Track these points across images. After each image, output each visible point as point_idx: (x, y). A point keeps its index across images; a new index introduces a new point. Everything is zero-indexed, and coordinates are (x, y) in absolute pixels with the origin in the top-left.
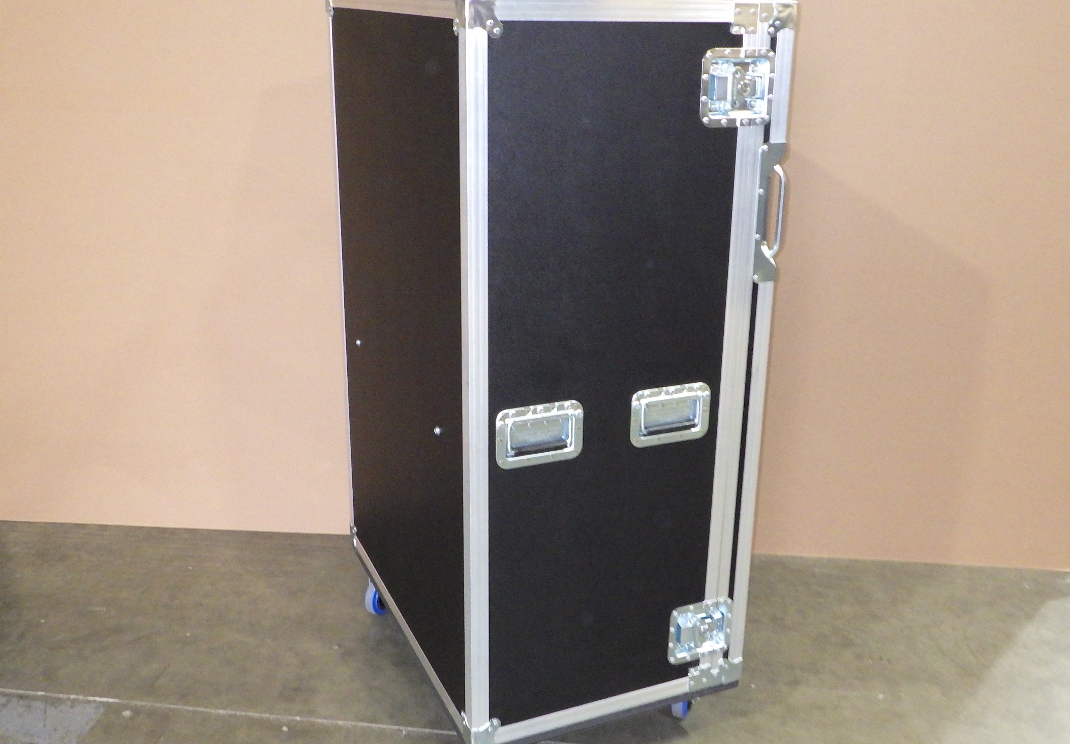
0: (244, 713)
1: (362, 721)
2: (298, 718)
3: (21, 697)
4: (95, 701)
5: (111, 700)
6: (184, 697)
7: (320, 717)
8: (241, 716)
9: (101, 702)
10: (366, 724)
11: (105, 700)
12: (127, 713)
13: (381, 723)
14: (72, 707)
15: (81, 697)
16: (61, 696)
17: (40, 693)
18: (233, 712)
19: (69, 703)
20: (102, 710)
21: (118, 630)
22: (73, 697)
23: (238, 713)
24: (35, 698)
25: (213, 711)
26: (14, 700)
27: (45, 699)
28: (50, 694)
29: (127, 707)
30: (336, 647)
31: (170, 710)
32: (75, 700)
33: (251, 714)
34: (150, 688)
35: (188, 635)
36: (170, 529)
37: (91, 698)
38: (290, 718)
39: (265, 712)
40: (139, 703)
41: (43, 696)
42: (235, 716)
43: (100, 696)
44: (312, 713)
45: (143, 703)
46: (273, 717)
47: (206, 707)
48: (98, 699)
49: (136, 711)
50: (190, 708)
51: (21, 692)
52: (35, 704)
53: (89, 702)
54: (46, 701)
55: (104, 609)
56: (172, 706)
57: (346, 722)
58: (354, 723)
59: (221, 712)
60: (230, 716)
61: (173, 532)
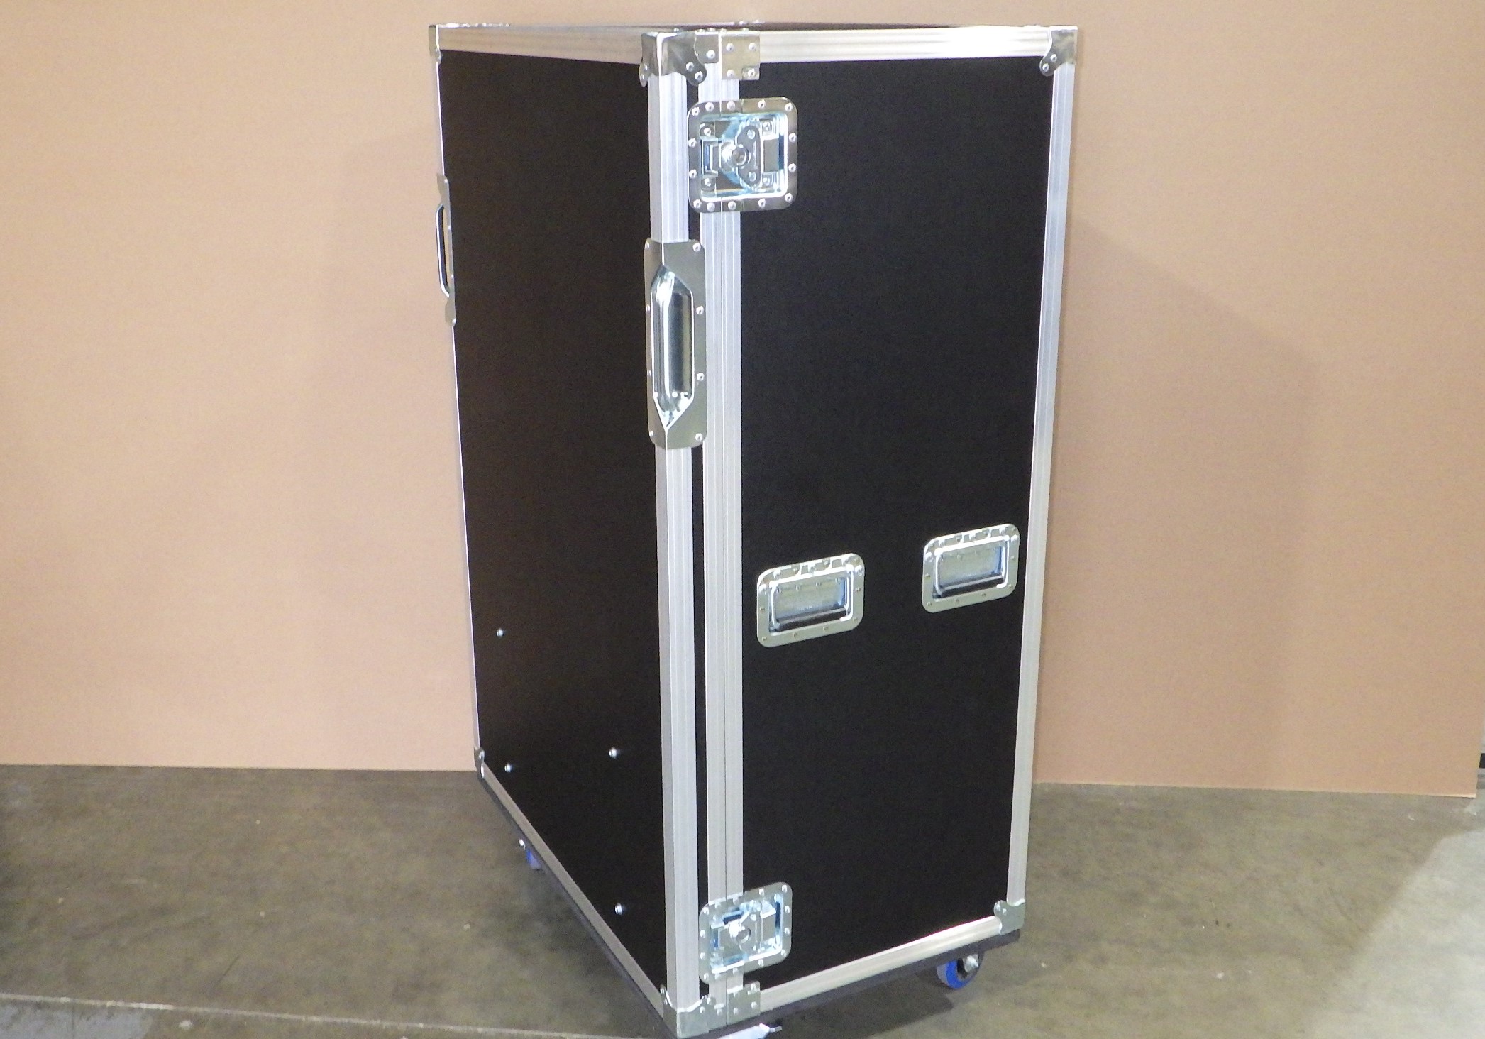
0: (346, 1020)
1: (509, 1026)
2: (421, 1025)
3: (39, 1006)
4: (140, 1009)
5: (161, 1007)
6: (262, 999)
7: (449, 1023)
8: (342, 1023)
9: (148, 1011)
10: (515, 1031)
11: (154, 1006)
12: (186, 1024)
13: (536, 1028)
14: (109, 1018)
15: (120, 1004)
16: (92, 1002)
17: (64, 1000)
18: (329, 1019)
19: (106, 1012)
20: (150, 1021)
21: (163, 911)
22: (109, 1003)
23: (339, 1020)
24: (61, 1007)
25: (304, 1018)
26: (29, 1010)
27: (72, 1008)
28: (78, 1001)
29: (187, 1016)
30: (467, 927)
31: (245, 1018)
32: (112, 1009)
33: (356, 1021)
34: (214, 989)
35: (262, 914)
36: (224, 769)
37: (135, 1005)
38: (410, 1025)
39: (375, 1019)
40: (200, 1010)
41: (68, 1004)
42: (335, 1023)
43: (148, 1003)
44: (439, 1017)
45: (207, 1010)
46: (386, 1024)
47: (294, 1013)
48: (144, 1006)
49: (198, 1021)
50: (272, 1015)
51: (38, 999)
52: (59, 1015)
53: (132, 1010)
54: (73, 1011)
55: (144, 881)
56: (246, 1013)
57: (487, 1029)
58: (498, 1030)
59: (315, 1019)
60: (327, 1024)
61: (233, 773)
